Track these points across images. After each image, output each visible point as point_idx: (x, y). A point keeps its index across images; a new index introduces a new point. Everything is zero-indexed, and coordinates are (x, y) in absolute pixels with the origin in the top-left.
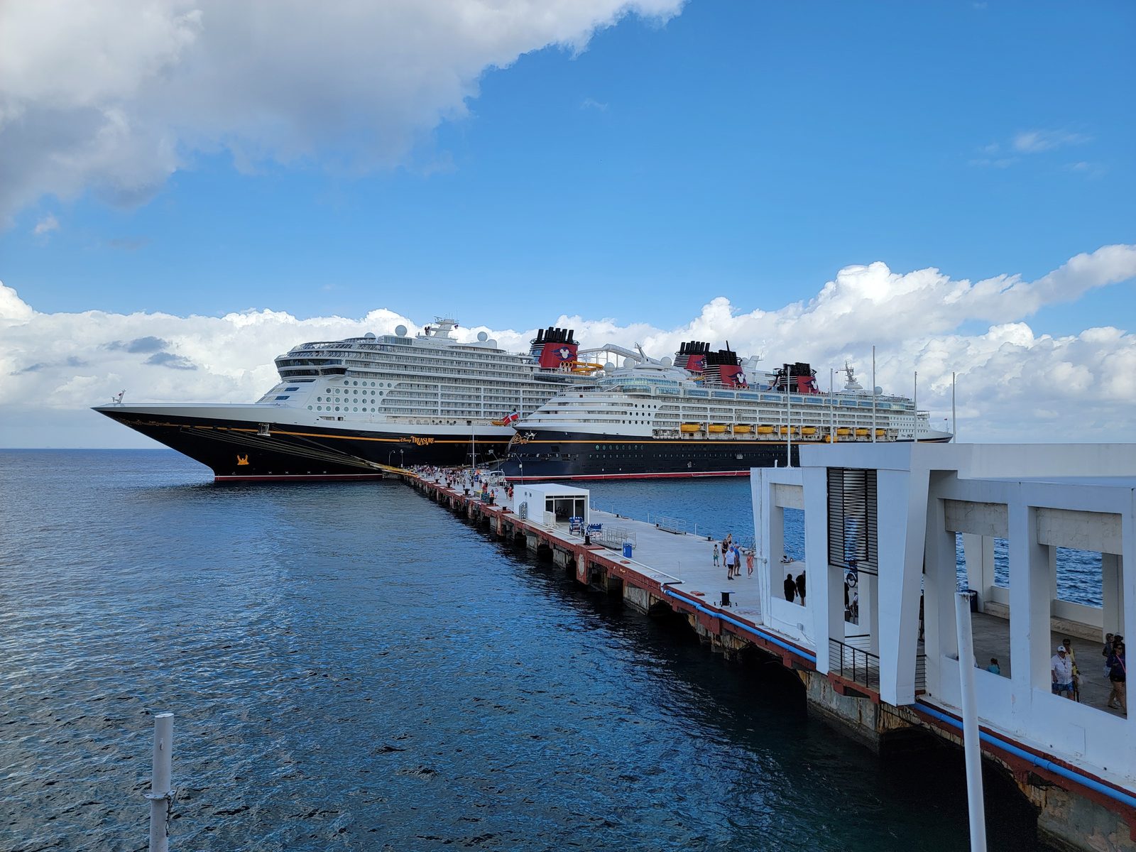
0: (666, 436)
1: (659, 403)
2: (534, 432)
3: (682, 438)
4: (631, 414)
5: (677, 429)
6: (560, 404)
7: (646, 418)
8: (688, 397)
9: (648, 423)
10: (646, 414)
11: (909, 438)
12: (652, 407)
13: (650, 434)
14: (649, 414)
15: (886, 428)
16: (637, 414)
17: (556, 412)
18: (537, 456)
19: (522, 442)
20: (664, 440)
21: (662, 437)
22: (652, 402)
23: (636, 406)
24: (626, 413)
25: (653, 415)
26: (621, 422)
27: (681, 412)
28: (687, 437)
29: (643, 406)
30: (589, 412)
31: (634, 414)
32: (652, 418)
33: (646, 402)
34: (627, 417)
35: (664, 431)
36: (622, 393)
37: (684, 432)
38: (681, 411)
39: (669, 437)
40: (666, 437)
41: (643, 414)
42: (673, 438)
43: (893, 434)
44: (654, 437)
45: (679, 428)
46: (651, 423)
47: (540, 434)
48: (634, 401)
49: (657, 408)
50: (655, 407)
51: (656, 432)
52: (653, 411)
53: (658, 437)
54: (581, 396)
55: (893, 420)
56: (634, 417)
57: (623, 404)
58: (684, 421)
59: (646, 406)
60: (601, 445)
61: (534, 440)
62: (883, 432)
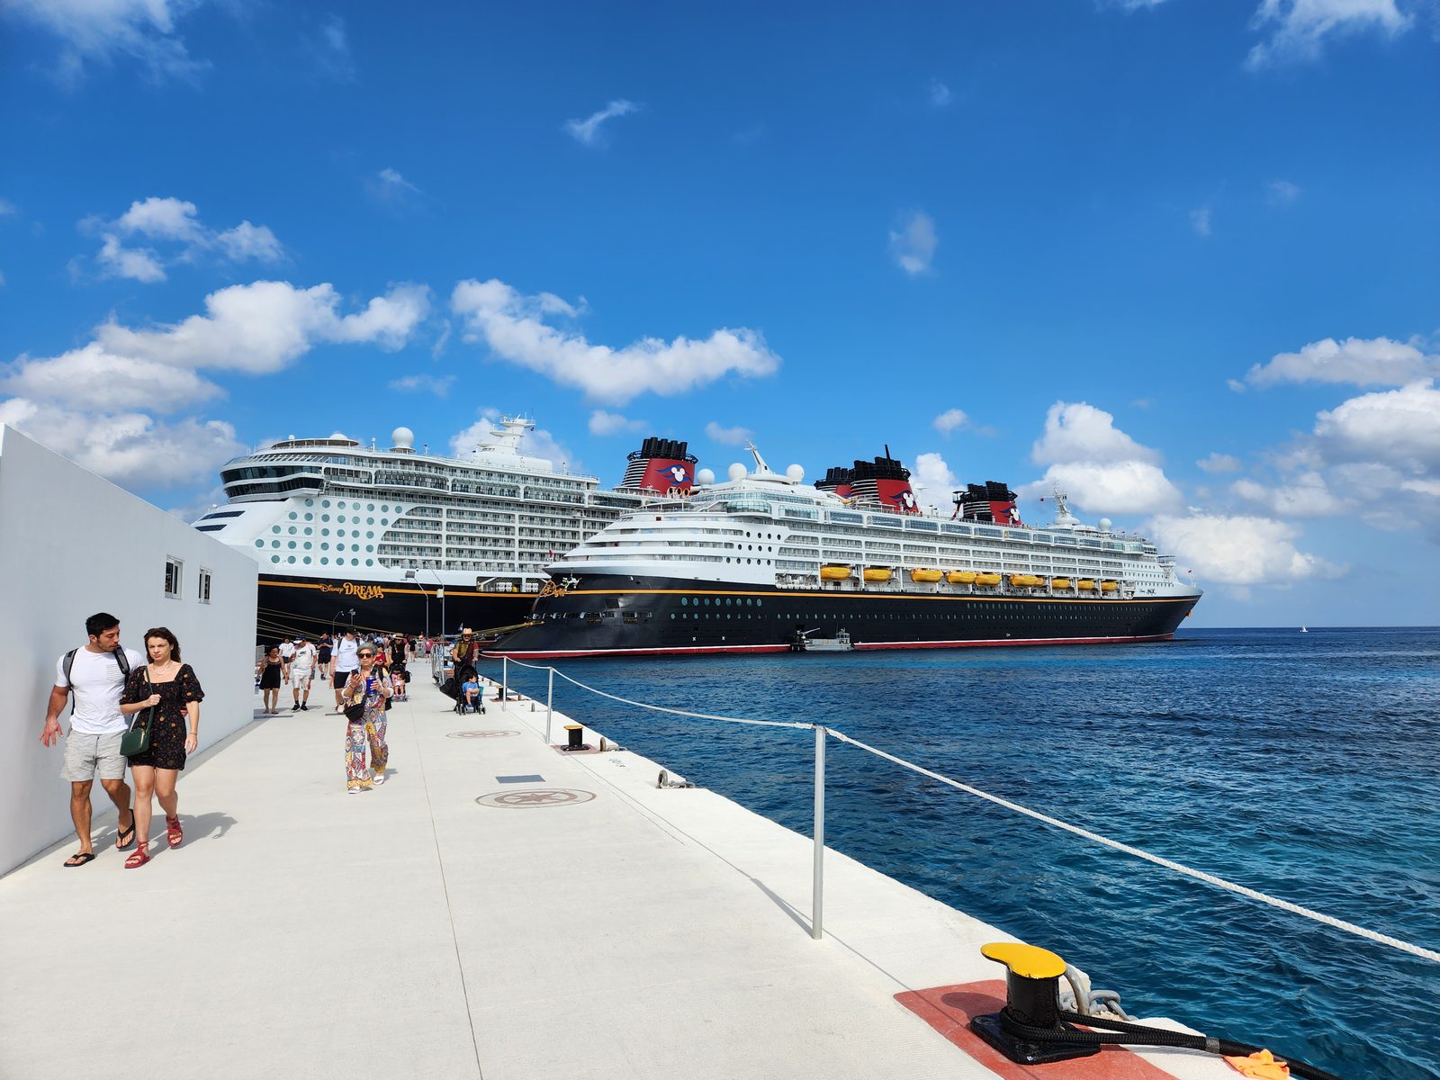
0: (797, 584)
1: (785, 531)
2: (576, 576)
3: (823, 589)
4: (740, 547)
5: (814, 573)
6: (623, 531)
7: (765, 554)
8: (830, 522)
9: (769, 562)
10: (765, 548)
11: (1150, 595)
12: (774, 537)
13: (772, 581)
14: (770, 549)
15: (1119, 579)
16: (750, 547)
17: (616, 544)
18: (582, 616)
19: (556, 593)
20: (794, 590)
21: (791, 586)
22: (774, 529)
23: (748, 534)
24: (731, 545)
25: (775, 549)
26: (725, 560)
27: (820, 547)
28: (830, 587)
29: (760, 535)
30: (671, 543)
31: (745, 547)
32: (774, 555)
33: (766, 529)
34: (734, 552)
35: (794, 577)
36: (725, 514)
37: (826, 579)
38: (820, 544)
39: (803, 587)
40: (797, 586)
41: (760, 548)
42: (808, 587)
43: (1127, 589)
44: (779, 586)
45: (817, 573)
46: (773, 563)
47: (588, 578)
48: (744, 527)
49: (783, 538)
50: (779, 537)
51: (779, 576)
52: (777, 544)
53: (785, 587)
54: (659, 519)
55: (1127, 568)
56: (744, 553)
57: (725, 531)
58: (826, 561)
59: (764, 536)
60: (690, 597)
61: (576, 590)
62: (1113, 585)
